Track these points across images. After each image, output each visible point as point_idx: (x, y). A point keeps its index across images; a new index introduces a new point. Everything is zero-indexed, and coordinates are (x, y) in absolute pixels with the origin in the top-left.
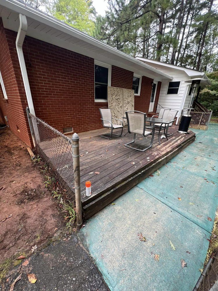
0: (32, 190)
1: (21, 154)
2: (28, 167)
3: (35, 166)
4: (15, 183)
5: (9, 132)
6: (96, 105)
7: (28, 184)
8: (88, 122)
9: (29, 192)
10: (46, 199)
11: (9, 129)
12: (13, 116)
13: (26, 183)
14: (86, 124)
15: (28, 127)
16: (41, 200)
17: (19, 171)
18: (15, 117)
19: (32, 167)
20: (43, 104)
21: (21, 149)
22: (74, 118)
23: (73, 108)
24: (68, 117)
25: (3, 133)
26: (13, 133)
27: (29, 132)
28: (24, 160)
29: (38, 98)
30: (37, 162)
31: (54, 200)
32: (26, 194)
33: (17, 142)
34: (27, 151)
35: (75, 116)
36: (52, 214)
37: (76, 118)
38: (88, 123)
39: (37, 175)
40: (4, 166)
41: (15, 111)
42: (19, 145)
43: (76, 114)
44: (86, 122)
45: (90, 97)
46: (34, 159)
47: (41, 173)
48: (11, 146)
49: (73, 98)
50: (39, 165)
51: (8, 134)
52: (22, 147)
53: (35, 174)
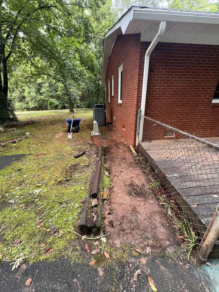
0: (138, 186)
1: (125, 150)
2: (131, 163)
3: (137, 164)
4: (124, 174)
5: (115, 129)
6: (212, 107)
7: (134, 179)
8: (195, 127)
9: (136, 187)
10: (151, 202)
11: (115, 127)
12: (123, 117)
13: (132, 177)
14: (192, 129)
15: (136, 127)
16: (147, 200)
17: (125, 164)
18: (124, 118)
19: (135, 164)
20: (152, 106)
21: (125, 145)
22: (180, 122)
23: (181, 111)
24: (174, 120)
25: (111, 129)
26: (118, 131)
27: (136, 132)
28: (128, 155)
29: (150, 100)
30: (139, 160)
31: (160, 207)
32: (133, 188)
33: (121, 139)
34: (129, 148)
35: (182, 119)
36: (161, 222)
37: (182, 121)
38: (195, 129)
39: (141, 173)
40: (115, 157)
41: (126, 113)
42: (123, 141)
43: (183, 117)
44: (193, 127)
45: (208, 97)
46: (136, 156)
47: (144, 172)
48: (118, 141)
49: (185, 99)
50: (140, 163)
51: (114, 131)
52: (125, 143)
53: (138, 171)
